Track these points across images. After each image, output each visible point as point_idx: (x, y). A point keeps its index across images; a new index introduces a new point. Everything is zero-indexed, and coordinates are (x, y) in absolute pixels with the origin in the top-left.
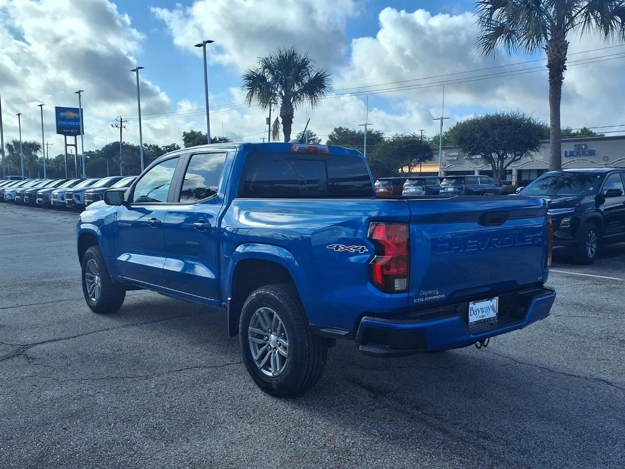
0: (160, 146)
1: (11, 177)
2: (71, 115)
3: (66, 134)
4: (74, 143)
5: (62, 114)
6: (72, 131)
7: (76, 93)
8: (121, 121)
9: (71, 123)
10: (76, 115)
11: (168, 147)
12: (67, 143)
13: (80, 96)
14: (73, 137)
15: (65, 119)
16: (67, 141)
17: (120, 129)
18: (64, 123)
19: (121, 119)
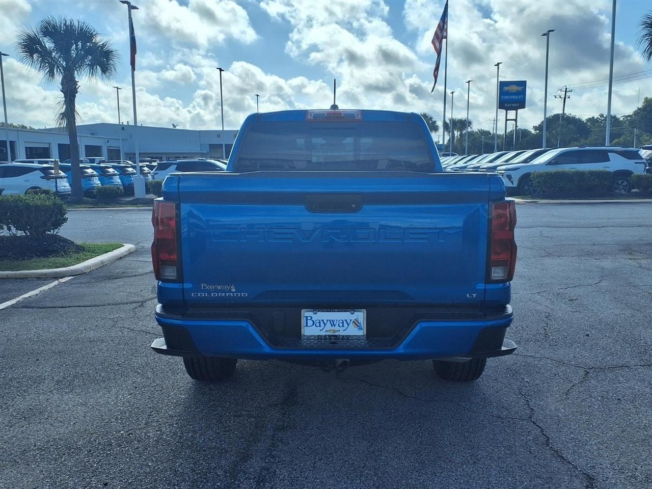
0: (618, 116)
1: (443, 154)
2: (514, 88)
3: (507, 109)
4: (515, 118)
5: (506, 88)
6: (513, 105)
7: (496, 65)
8: (566, 91)
9: (513, 97)
10: (520, 88)
11: (629, 116)
12: (508, 118)
13: (498, 68)
14: (515, 111)
15: (508, 93)
16: (508, 116)
17: (563, 99)
18: (506, 97)
19: (566, 89)
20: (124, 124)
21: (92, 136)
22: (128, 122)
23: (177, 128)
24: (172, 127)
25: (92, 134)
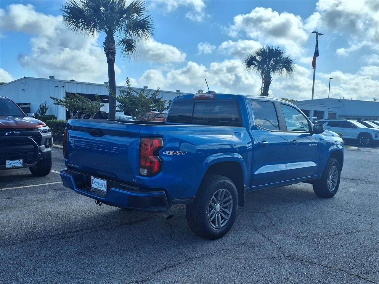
20: (341, 99)
21: (321, 106)
22: (343, 98)
23: (376, 101)
24: (373, 101)
25: (321, 104)
